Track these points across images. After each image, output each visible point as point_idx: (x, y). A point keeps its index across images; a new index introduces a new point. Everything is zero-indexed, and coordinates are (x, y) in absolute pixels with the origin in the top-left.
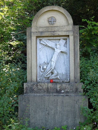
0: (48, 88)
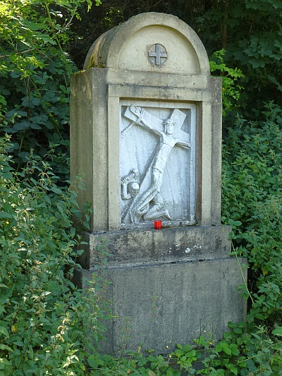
0: (153, 243)
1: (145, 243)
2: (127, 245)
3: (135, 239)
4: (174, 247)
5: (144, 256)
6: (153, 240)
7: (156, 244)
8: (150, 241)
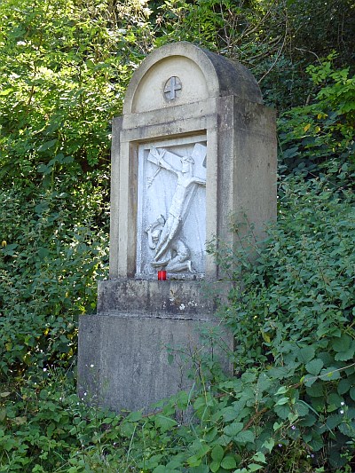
0: (149, 295)
1: (141, 293)
2: (126, 294)
3: (132, 288)
4: (168, 301)
5: (140, 308)
6: (148, 291)
7: (151, 295)
8: (146, 292)
